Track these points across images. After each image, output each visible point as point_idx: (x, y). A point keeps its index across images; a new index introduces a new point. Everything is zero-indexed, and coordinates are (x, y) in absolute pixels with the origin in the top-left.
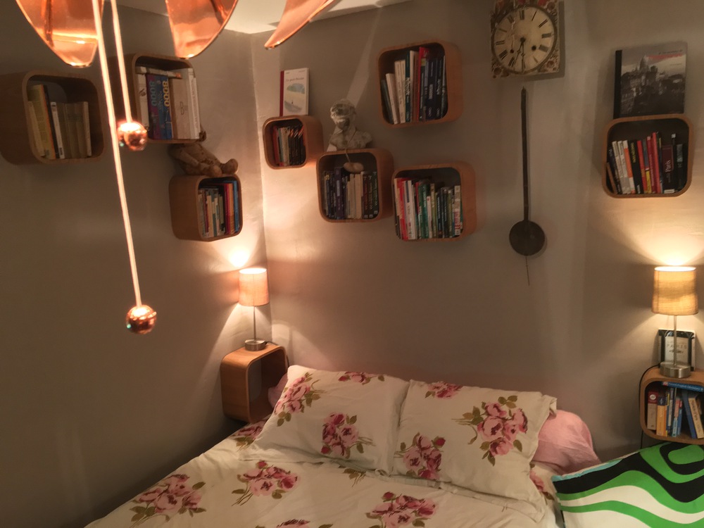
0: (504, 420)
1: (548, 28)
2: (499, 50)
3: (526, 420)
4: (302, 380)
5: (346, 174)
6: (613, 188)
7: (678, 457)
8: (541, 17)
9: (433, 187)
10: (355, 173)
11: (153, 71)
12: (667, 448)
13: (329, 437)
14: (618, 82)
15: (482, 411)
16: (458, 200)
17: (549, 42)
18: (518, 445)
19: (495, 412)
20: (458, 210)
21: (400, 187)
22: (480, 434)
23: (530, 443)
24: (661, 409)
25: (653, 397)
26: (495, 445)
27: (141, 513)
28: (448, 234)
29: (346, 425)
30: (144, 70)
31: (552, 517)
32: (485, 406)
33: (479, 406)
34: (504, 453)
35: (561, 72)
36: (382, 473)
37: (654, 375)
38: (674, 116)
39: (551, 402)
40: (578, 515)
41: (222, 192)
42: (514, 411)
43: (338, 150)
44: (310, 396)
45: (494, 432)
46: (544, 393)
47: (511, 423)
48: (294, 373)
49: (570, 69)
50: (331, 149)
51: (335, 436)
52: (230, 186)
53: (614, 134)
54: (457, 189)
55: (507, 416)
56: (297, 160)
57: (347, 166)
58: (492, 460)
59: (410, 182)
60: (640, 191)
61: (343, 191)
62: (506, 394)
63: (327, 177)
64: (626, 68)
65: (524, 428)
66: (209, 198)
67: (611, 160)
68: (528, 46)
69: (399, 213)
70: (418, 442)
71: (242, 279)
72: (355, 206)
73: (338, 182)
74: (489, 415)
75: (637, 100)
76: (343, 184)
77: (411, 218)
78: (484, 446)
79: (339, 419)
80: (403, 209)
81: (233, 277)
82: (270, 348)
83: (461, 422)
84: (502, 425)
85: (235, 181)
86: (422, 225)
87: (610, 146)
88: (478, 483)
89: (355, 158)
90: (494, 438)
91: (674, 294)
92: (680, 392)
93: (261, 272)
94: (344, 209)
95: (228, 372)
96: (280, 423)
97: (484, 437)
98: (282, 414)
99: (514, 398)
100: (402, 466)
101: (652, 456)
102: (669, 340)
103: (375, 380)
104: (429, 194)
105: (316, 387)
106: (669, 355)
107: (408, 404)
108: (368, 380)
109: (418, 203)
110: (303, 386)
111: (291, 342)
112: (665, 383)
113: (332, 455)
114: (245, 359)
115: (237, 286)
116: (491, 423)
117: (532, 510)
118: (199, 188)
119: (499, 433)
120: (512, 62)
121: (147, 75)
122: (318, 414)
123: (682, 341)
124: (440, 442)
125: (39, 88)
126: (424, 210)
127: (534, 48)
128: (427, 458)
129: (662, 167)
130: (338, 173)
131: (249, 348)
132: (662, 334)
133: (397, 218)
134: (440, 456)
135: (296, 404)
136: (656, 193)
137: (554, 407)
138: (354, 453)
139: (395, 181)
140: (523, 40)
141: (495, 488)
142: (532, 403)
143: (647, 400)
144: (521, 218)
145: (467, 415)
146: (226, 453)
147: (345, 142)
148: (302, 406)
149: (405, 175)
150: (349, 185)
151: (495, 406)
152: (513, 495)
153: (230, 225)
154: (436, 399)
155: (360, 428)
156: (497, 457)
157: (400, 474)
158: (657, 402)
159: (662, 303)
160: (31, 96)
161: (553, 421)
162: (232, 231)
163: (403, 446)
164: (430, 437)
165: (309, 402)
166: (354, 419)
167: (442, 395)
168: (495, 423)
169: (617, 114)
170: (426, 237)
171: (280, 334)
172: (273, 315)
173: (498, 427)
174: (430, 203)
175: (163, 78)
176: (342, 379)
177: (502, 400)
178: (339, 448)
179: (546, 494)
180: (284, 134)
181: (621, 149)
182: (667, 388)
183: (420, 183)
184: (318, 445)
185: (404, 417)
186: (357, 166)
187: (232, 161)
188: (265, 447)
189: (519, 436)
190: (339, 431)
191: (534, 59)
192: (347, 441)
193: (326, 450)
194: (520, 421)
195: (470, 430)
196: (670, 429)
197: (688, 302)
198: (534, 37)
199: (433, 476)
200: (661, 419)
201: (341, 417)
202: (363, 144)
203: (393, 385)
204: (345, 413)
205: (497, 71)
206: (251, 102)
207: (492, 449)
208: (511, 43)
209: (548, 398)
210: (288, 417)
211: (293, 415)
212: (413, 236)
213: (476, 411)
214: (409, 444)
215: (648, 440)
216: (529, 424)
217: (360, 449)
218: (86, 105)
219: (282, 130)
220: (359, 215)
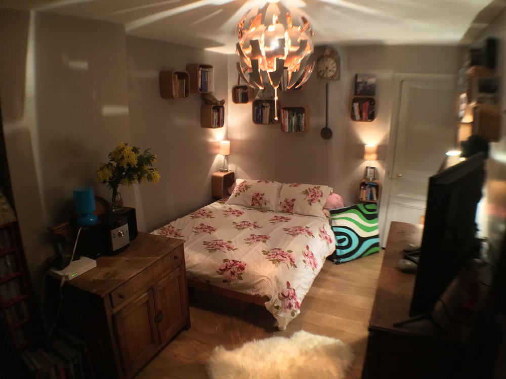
0: (315, 193)
1: (335, 65)
2: (319, 70)
3: (322, 194)
4: (243, 182)
5: (263, 107)
6: (353, 118)
7: (368, 207)
8: (332, 61)
9: (295, 113)
10: (267, 107)
11: (204, 69)
12: (365, 203)
13: (254, 200)
14: (356, 85)
15: (308, 190)
16: (304, 119)
17: (335, 69)
18: (319, 201)
19: (313, 191)
20: (303, 122)
21: (283, 112)
22: (307, 197)
23: (323, 201)
24: (365, 191)
25: (362, 187)
26: (312, 200)
27: (193, 217)
28: (300, 131)
29: (260, 196)
30: (201, 69)
31: (328, 223)
32: (309, 189)
33: (307, 189)
34: (314, 203)
35: (339, 78)
36: (273, 211)
37: (364, 180)
38: (371, 97)
39: (331, 189)
40: (336, 221)
41: (219, 111)
42: (319, 191)
43: (260, 98)
44: (247, 187)
45: (312, 196)
46: (329, 187)
47: (317, 194)
48: (239, 182)
49: (342, 78)
50: (257, 98)
51: (256, 200)
52: (221, 109)
53: (354, 101)
54: (304, 115)
55: (316, 192)
56: (245, 100)
57: (264, 104)
58: (311, 205)
59: (287, 111)
60: (361, 120)
61: (262, 113)
62: (316, 186)
63: (256, 108)
64: (359, 80)
65: (322, 196)
66: (214, 113)
67: (353, 110)
68: (328, 70)
69: (282, 122)
70: (286, 201)
71: (221, 145)
72: (266, 119)
73: (260, 110)
74: (310, 191)
75: (362, 90)
76: (262, 111)
77: (287, 124)
78: (308, 201)
79: (258, 195)
80: (284, 120)
81: (217, 144)
82: (229, 172)
83: (301, 194)
84: (314, 195)
85: (223, 107)
86: (291, 126)
87: (353, 105)
88: (306, 212)
89: (267, 101)
90: (312, 198)
91: (370, 153)
92: (371, 186)
93: (228, 142)
94: (262, 120)
95: (215, 179)
96: (236, 196)
97: (309, 198)
98: (236, 193)
99: (319, 187)
100: (280, 209)
101: (360, 206)
102: (369, 170)
103: (271, 182)
104: (293, 116)
105: (249, 184)
106: (368, 175)
107: (283, 190)
108: (268, 182)
109: (290, 119)
110: (244, 184)
111: (236, 171)
112: (366, 183)
113: (255, 207)
114: (222, 175)
115: (218, 147)
116: (311, 194)
117: (322, 219)
118: (213, 109)
119: (313, 197)
120: (323, 74)
121: (202, 71)
122: (250, 193)
123: (372, 170)
124: (294, 200)
125: (177, 76)
126: (292, 121)
127: (330, 71)
128: (289, 205)
129: (368, 112)
130: (260, 106)
131: (222, 171)
132: (367, 168)
133: (282, 124)
134: (293, 205)
135: (242, 190)
136: (366, 120)
137: (332, 191)
138: (263, 205)
139: (282, 111)
140: (327, 68)
141: (311, 213)
142: (325, 189)
143: (361, 189)
144: (325, 126)
145: (303, 192)
146: (216, 205)
147: (264, 96)
148: (244, 191)
149: (285, 109)
150: (264, 111)
151: (313, 189)
152: (316, 215)
153: (220, 123)
154: (293, 187)
155: (266, 197)
156: (312, 204)
157: (280, 212)
158: (364, 189)
159: (366, 157)
160: (175, 78)
161: (331, 196)
162: (221, 126)
163: (281, 202)
164: (290, 199)
165: (247, 189)
166: (263, 194)
167: (295, 186)
168: (312, 194)
169: (356, 94)
170: (292, 131)
171: (231, 168)
172: (229, 161)
173: (313, 195)
174: (294, 119)
175: (206, 71)
176: (258, 182)
177: (315, 187)
178: (258, 204)
179: (327, 217)
180: (240, 91)
181: (356, 105)
182: (366, 185)
183: (291, 112)
184: (250, 204)
185: (281, 194)
186: (268, 104)
187: (223, 100)
188: (230, 204)
189: (320, 198)
190: (258, 198)
191: (330, 74)
192: (261, 202)
193: (253, 205)
194: (321, 194)
195: (304, 196)
196: (366, 198)
197: (374, 156)
198: (330, 67)
199: (291, 211)
200: (364, 195)
201: (259, 194)
202: (270, 97)
203: (277, 184)
204: (260, 193)
205: (318, 76)
206: (226, 78)
207: (311, 202)
208: (323, 68)
209: (330, 188)
210: (239, 194)
211: (241, 193)
212: (288, 131)
213: (306, 190)
214: (283, 202)
215: (360, 202)
216: (323, 195)
217: (266, 204)
218: (185, 80)
219: (239, 90)
220: (267, 122)
